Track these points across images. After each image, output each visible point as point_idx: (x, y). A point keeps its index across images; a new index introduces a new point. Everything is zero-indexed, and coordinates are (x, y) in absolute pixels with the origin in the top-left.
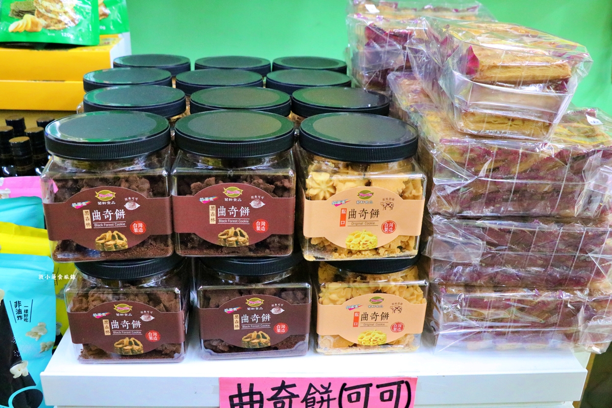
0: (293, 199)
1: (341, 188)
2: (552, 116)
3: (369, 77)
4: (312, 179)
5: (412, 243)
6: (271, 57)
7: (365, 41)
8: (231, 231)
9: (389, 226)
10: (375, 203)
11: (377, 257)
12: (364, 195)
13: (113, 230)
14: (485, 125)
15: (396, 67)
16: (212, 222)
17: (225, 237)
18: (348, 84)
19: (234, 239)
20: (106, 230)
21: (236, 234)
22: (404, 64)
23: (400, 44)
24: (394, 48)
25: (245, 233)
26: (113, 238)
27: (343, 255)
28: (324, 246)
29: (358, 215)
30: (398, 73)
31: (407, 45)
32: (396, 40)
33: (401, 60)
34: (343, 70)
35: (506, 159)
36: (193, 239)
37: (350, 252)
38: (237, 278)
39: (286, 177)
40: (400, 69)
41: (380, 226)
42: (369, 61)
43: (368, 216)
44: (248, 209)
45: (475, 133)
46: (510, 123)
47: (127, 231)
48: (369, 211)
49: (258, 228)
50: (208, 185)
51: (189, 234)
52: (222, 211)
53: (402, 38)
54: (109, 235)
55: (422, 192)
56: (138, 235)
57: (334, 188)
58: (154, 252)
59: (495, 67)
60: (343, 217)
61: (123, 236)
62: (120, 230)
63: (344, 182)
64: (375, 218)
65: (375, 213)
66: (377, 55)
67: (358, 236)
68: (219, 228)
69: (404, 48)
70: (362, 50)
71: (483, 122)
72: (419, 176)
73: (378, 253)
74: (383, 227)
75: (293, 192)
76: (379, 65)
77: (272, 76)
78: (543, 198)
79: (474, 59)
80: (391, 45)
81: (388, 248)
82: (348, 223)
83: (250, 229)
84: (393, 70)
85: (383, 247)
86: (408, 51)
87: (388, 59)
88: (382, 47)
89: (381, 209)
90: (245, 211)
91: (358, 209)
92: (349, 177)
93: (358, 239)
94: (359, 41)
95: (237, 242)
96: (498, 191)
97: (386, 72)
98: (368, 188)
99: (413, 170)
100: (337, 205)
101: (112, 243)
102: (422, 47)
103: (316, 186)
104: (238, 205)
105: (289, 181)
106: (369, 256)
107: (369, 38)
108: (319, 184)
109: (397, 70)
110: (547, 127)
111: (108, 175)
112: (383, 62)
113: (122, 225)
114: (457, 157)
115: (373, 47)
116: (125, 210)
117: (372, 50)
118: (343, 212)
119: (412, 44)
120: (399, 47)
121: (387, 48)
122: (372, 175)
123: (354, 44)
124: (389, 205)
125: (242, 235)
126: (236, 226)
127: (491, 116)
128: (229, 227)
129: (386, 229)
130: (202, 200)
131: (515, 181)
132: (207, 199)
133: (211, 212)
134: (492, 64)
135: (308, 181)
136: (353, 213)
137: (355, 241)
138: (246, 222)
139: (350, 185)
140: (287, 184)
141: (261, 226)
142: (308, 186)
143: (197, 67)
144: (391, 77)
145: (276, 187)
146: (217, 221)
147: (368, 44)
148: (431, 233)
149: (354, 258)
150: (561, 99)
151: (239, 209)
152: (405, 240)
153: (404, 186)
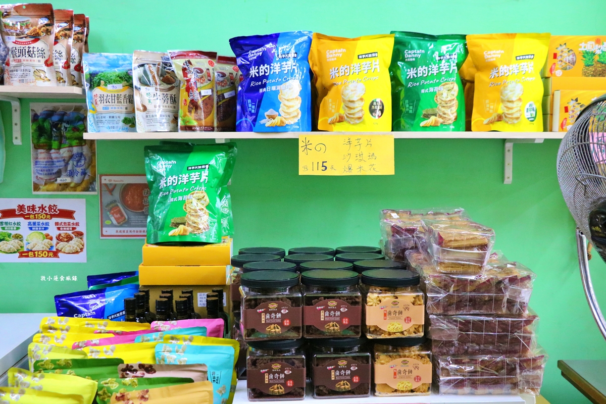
0: (360, 306)
1: (383, 300)
2: (482, 262)
3: (395, 254)
4: (370, 298)
5: (421, 329)
6: (334, 247)
7: (391, 234)
8: (331, 324)
9: (408, 320)
10: (400, 307)
11: (403, 336)
12: (395, 303)
13: (274, 324)
14: (450, 268)
15: (410, 247)
16: (322, 319)
17: (328, 327)
18: (383, 258)
19: (332, 328)
20: (271, 324)
21: (333, 326)
22: (414, 245)
23: (411, 234)
24: (407, 237)
25: (338, 325)
26: (274, 328)
27: (386, 335)
28: (377, 330)
29: (392, 314)
30: (411, 251)
31: (415, 235)
32: (408, 233)
33: (412, 244)
34: (380, 252)
35: (463, 284)
36: (312, 329)
37: (390, 334)
38: (332, 349)
39: (357, 297)
40: (412, 248)
41: (403, 319)
42: (394, 245)
43: (397, 314)
44: (339, 312)
45: (446, 272)
46: (462, 267)
47: (281, 324)
48: (398, 312)
49: (344, 322)
50: (321, 300)
51: (310, 326)
52: (327, 314)
53: (411, 231)
54: (272, 326)
55: (422, 301)
56: (287, 327)
57: (380, 301)
58: (293, 335)
59: (451, 241)
60: (385, 315)
61: (279, 327)
62: (278, 324)
63: (385, 297)
64: (400, 315)
65: (401, 313)
66: (399, 240)
67: (393, 325)
68: (325, 322)
69: (413, 237)
70: (390, 239)
71: (449, 267)
72: (421, 294)
73: (404, 334)
74: (405, 320)
75: (361, 304)
76: (400, 246)
77: (339, 256)
78: (484, 304)
79: (441, 238)
80: (406, 235)
81: (409, 332)
82: (388, 318)
83: (340, 322)
84: (408, 249)
85: (405, 331)
86: (415, 238)
87: (405, 243)
88: (401, 236)
89: (403, 310)
90: (338, 313)
91: (392, 311)
92: (387, 295)
93: (393, 327)
94: (388, 234)
95: (334, 329)
96: (461, 301)
97: (404, 250)
98: (396, 300)
99: (417, 291)
100: (382, 309)
101: (274, 330)
102: (422, 235)
103: (371, 300)
104: (335, 310)
105: (359, 299)
106: (399, 335)
107: (393, 232)
108: (372, 300)
109: (411, 249)
110: (481, 268)
111: (274, 296)
112: (402, 245)
113: (279, 321)
114: (439, 285)
115: (396, 237)
116: (281, 313)
117: (395, 238)
118: (385, 312)
119: (416, 234)
120: (410, 236)
121: (404, 237)
122: (398, 294)
123: (385, 236)
124: (407, 308)
125: (336, 326)
126: (333, 321)
127: (453, 263)
128: (330, 322)
129: (407, 321)
130: (317, 308)
131: (468, 294)
132: (320, 307)
133: (322, 314)
134: (450, 239)
135: (368, 299)
136: (390, 313)
137: (392, 327)
138: (338, 319)
139: (387, 299)
140: (357, 300)
141: (346, 321)
142: (368, 301)
143: (290, 253)
144: (407, 253)
145: (352, 302)
146: (324, 319)
147: (393, 236)
148: (430, 325)
149: (392, 337)
150: (485, 253)
151: (335, 312)
152: (417, 327)
153: (414, 299)
